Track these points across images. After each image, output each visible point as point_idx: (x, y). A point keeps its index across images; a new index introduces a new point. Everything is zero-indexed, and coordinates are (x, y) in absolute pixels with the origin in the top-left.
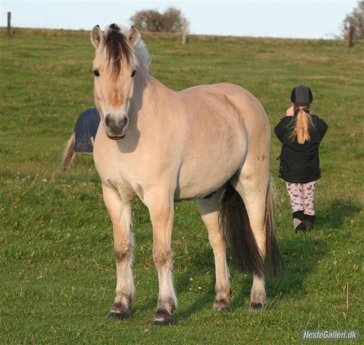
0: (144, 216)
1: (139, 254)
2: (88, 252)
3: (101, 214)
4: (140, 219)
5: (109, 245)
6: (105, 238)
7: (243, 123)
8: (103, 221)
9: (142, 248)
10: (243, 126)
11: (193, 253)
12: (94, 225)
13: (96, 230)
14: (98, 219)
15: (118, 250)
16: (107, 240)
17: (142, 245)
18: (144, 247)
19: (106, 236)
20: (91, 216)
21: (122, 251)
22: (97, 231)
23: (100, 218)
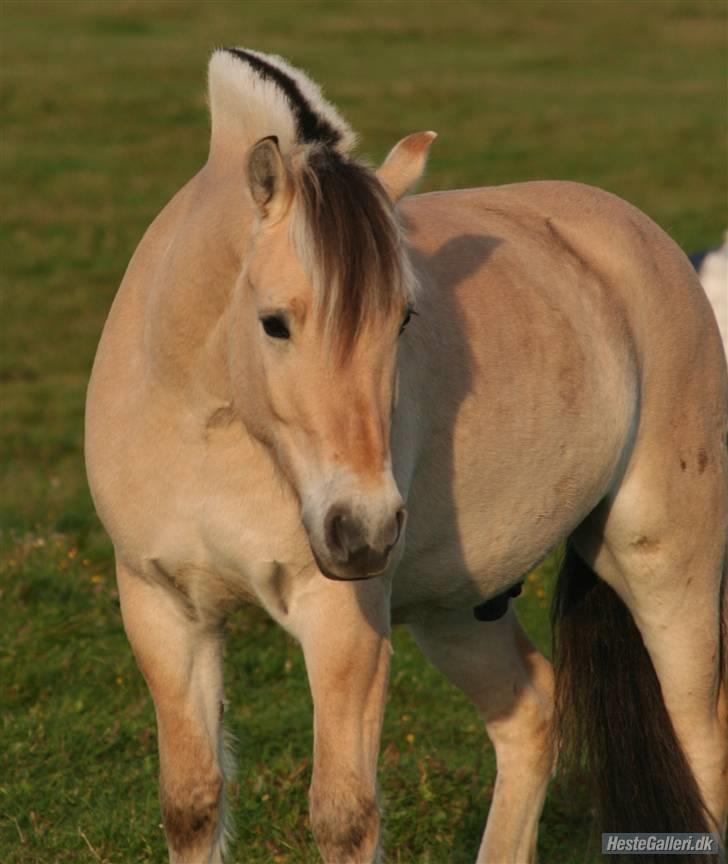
0: (263, 656)
1: (250, 804)
2: (57, 802)
3: (101, 652)
4: (249, 668)
5: (137, 772)
6: (119, 747)
7: (626, 321)
8: (112, 681)
9: (260, 780)
10: (626, 334)
11: (450, 796)
12: (75, 698)
13: (87, 715)
14: (90, 673)
15: (178, 803)
16: (128, 754)
17: (260, 772)
18: (267, 779)
19: (125, 740)
20: (65, 662)
21: (192, 807)
22: (89, 722)
23: (97, 671)
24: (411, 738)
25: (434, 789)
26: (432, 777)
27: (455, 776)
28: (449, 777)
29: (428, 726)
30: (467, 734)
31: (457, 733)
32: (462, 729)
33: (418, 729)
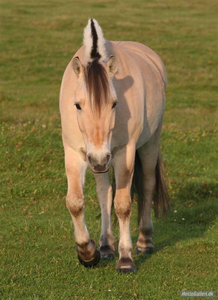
24: (167, 174)
25: (172, 186)
26: (172, 183)
27: (177, 183)
28: (175, 183)
29: (171, 171)
30: (180, 173)
31: (178, 173)
32: (179, 172)
33: (169, 172)
